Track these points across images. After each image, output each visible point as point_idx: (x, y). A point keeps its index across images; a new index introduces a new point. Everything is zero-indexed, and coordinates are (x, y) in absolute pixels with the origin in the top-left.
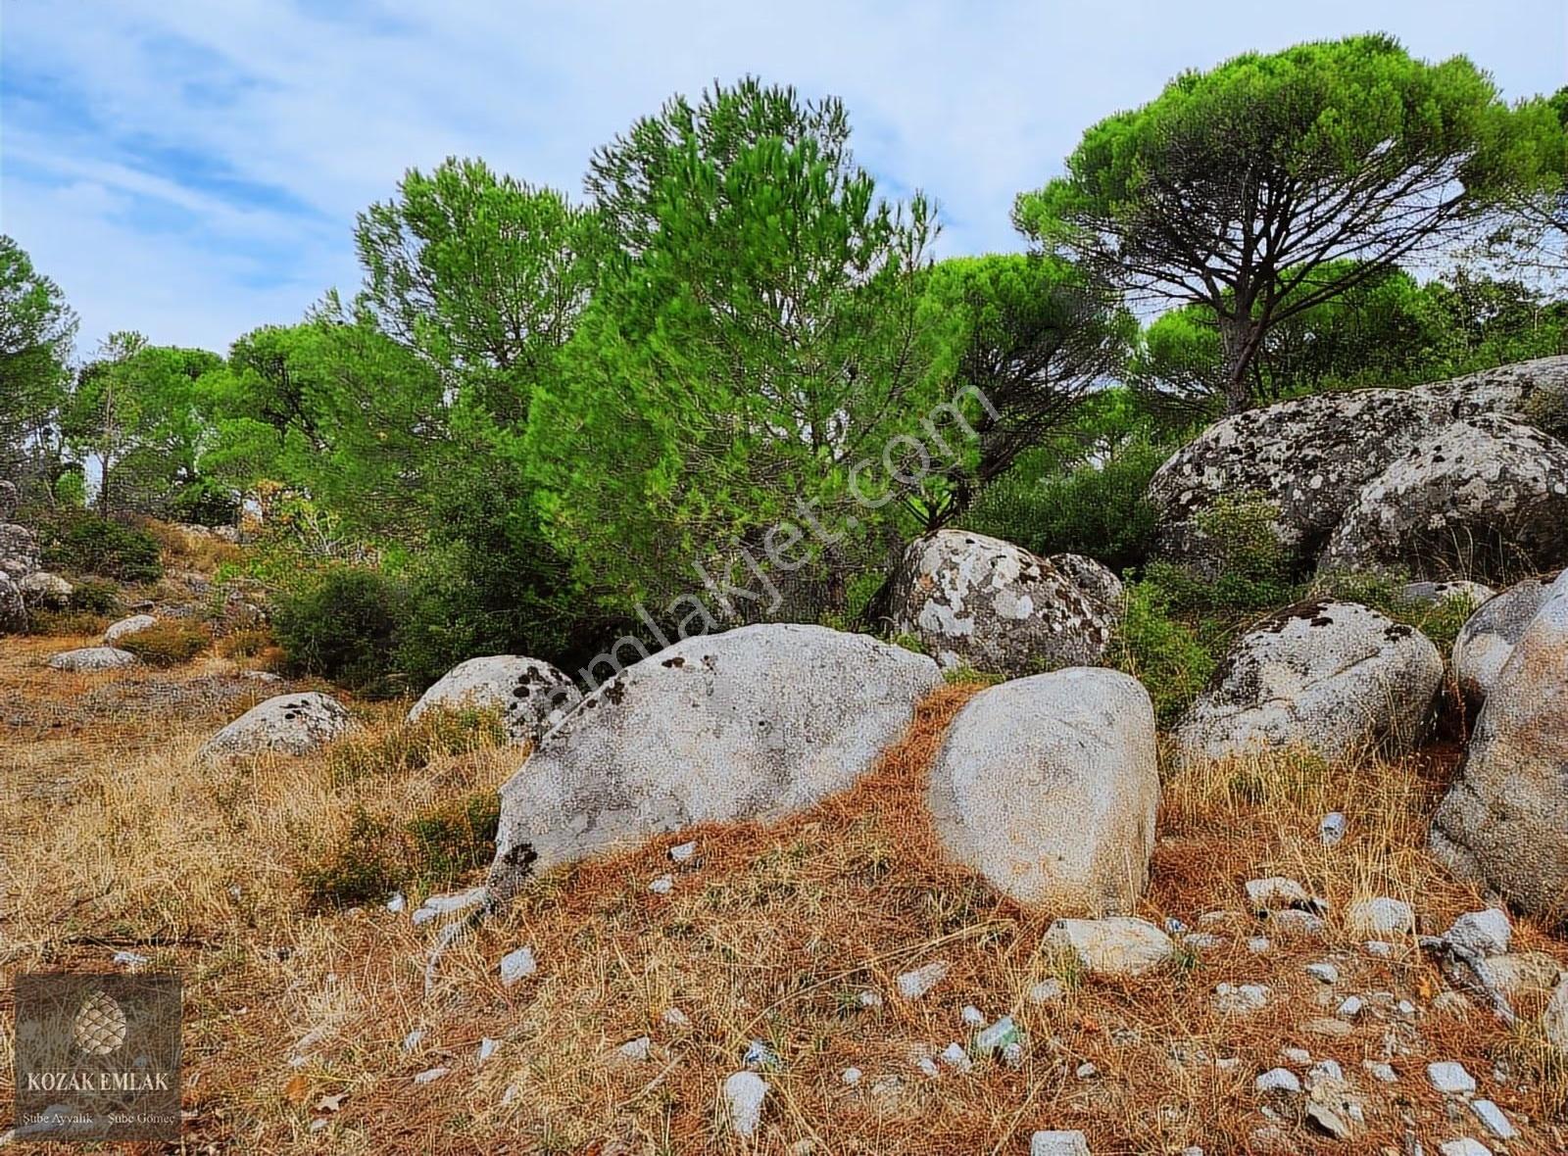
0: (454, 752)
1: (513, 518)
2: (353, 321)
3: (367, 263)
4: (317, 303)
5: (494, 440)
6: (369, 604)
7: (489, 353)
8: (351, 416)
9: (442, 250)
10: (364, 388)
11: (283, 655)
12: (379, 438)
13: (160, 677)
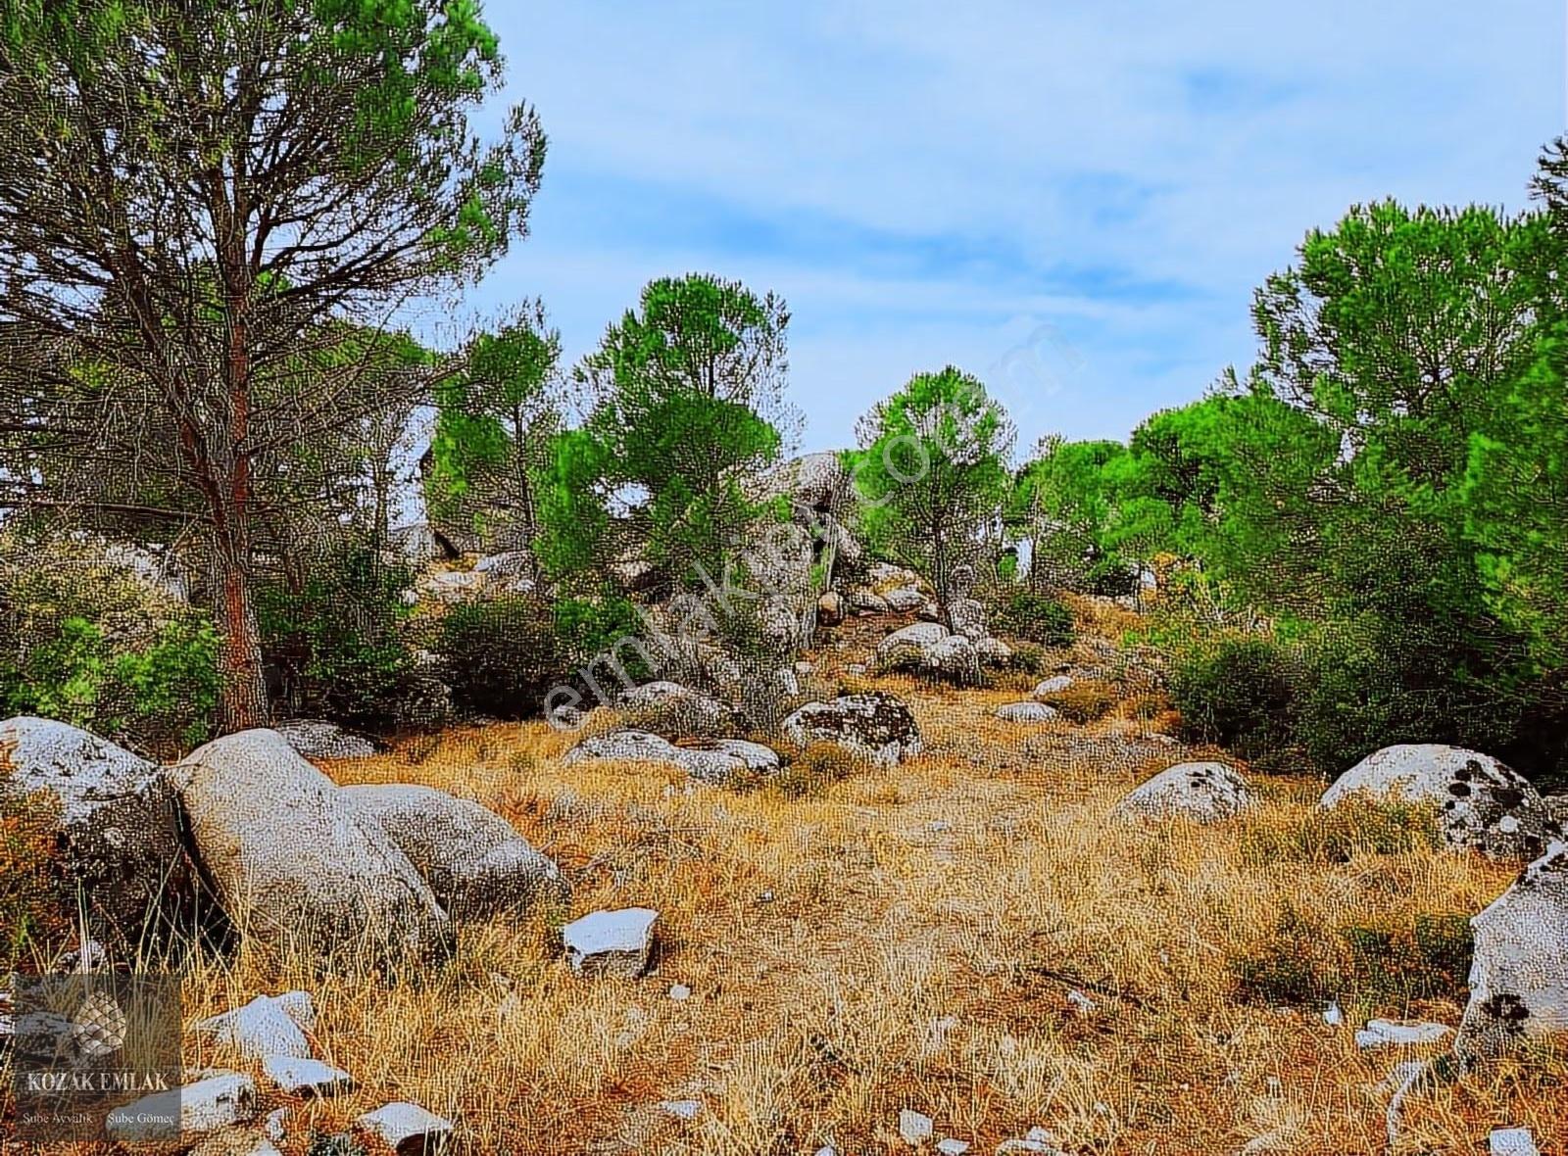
0: (1380, 851)
1: (1437, 585)
2: (1249, 393)
3: (1264, 335)
4: (1214, 382)
5: (1409, 498)
6: (1263, 674)
7: (1400, 402)
8: (1248, 487)
9: (1346, 304)
10: (1260, 458)
11: (1181, 720)
12: (1276, 507)
13: (1077, 732)
